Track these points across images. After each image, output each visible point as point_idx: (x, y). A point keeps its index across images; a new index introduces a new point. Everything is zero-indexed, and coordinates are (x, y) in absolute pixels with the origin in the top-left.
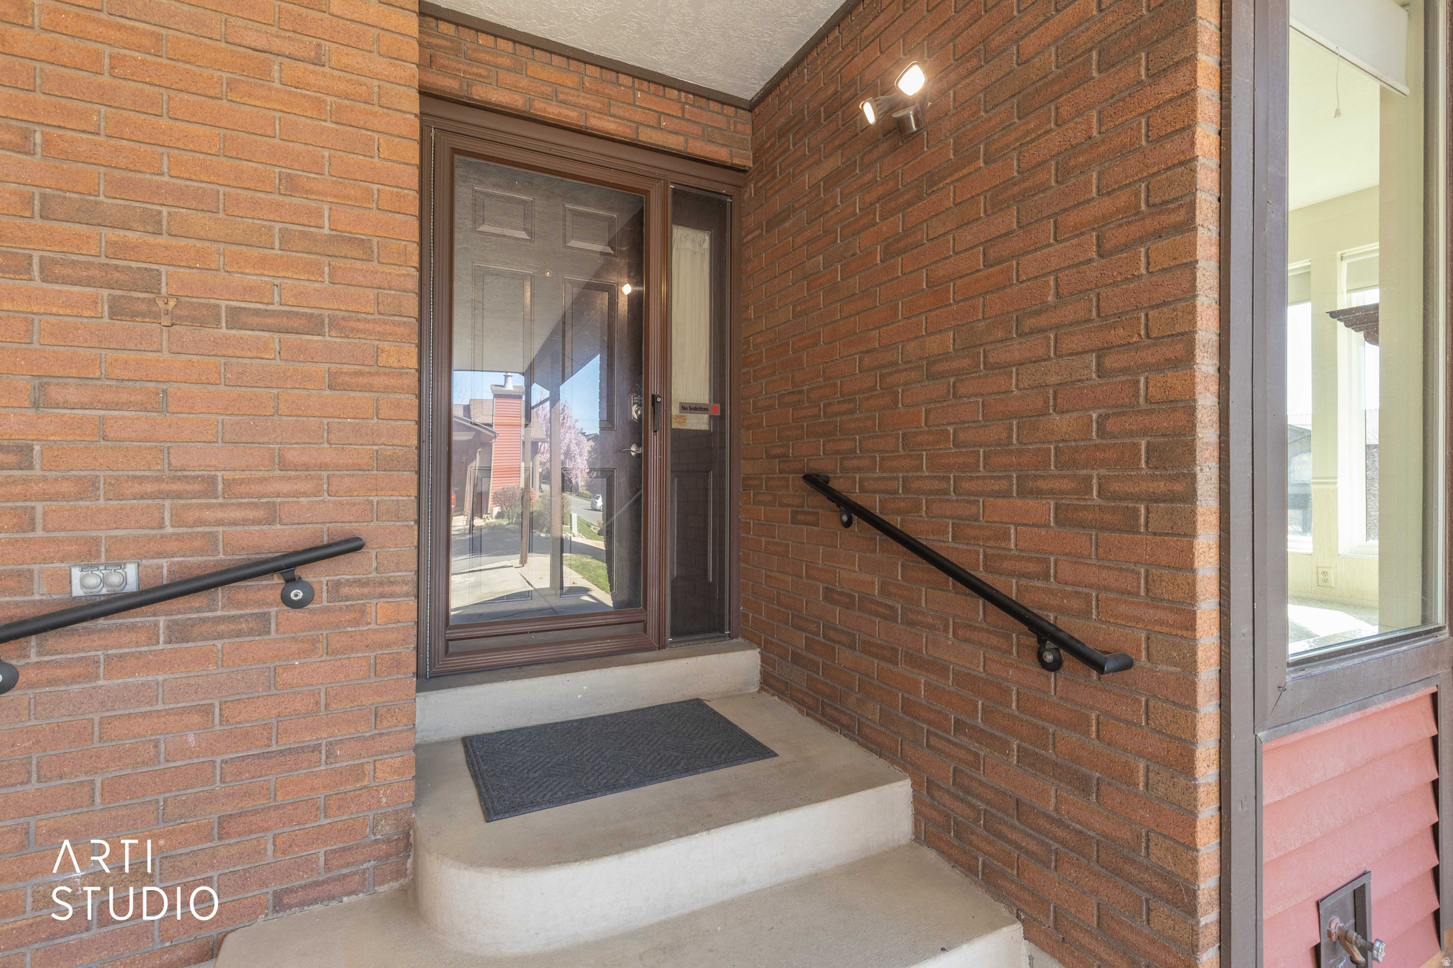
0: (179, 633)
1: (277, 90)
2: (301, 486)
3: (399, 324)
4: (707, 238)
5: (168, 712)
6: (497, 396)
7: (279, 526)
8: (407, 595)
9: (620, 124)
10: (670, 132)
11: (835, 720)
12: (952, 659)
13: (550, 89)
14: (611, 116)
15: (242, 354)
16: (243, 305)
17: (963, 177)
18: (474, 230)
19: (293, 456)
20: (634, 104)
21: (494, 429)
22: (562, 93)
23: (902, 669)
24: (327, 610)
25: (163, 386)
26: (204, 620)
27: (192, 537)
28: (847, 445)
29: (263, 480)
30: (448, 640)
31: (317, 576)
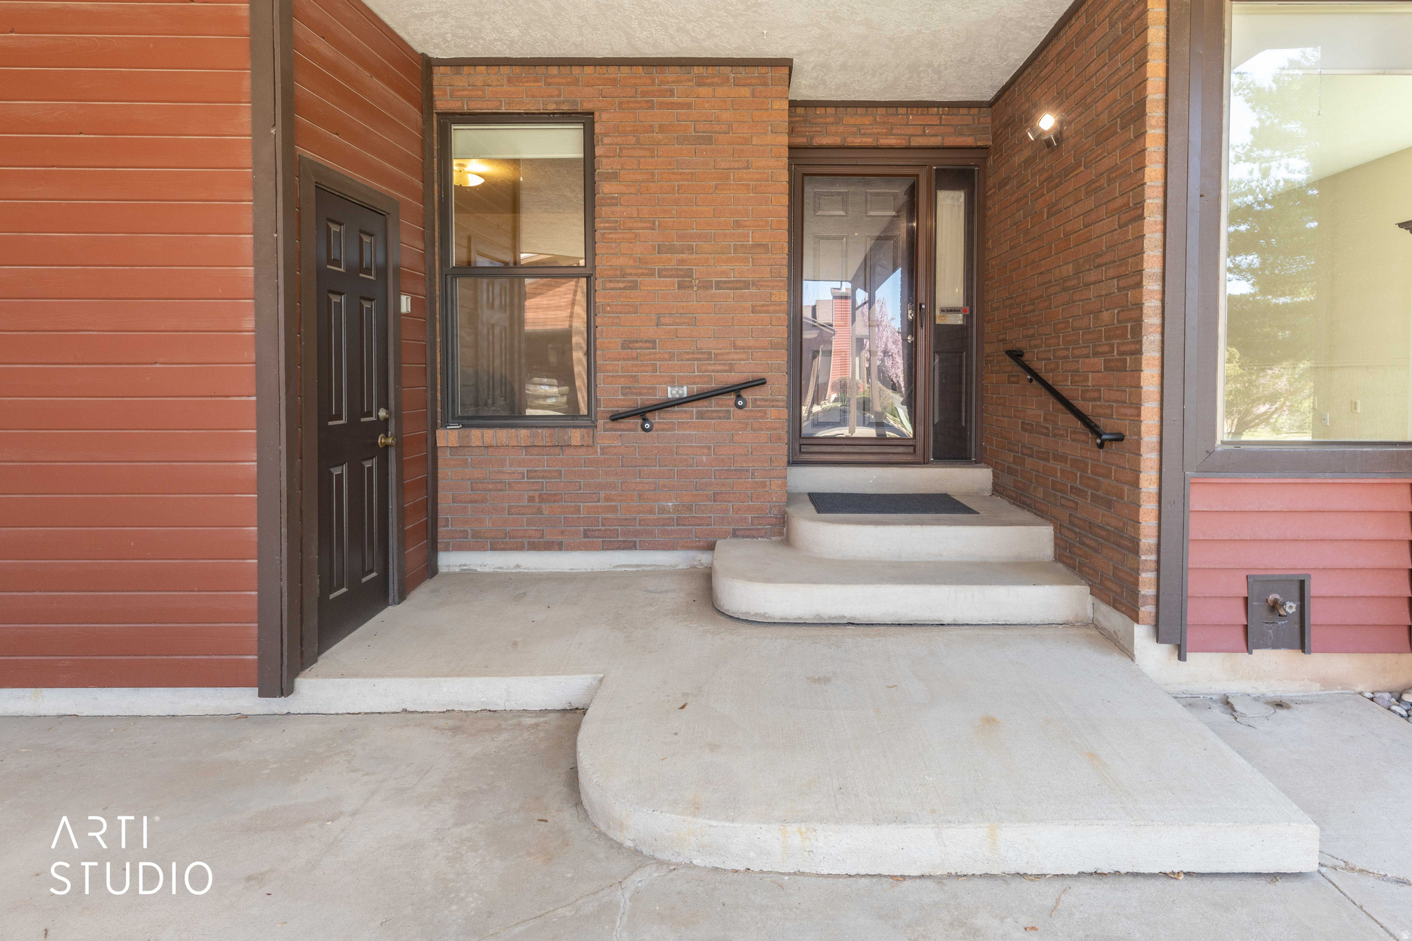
0: (701, 415)
1: (733, 185)
2: (741, 356)
3: (780, 281)
4: (963, 194)
5: (697, 447)
6: (835, 297)
7: (733, 373)
8: (783, 407)
9: (899, 139)
10: (932, 136)
11: (1024, 503)
12: (1069, 452)
13: (855, 129)
14: (892, 135)
15: (720, 300)
16: (720, 279)
17: (1077, 174)
18: (815, 215)
19: (739, 343)
20: (908, 125)
21: (833, 328)
22: (863, 129)
23: (1052, 463)
24: (751, 411)
25: (694, 315)
26: (708, 411)
27: (704, 376)
28: (1031, 332)
29: (728, 353)
30: (801, 445)
31: (748, 395)
